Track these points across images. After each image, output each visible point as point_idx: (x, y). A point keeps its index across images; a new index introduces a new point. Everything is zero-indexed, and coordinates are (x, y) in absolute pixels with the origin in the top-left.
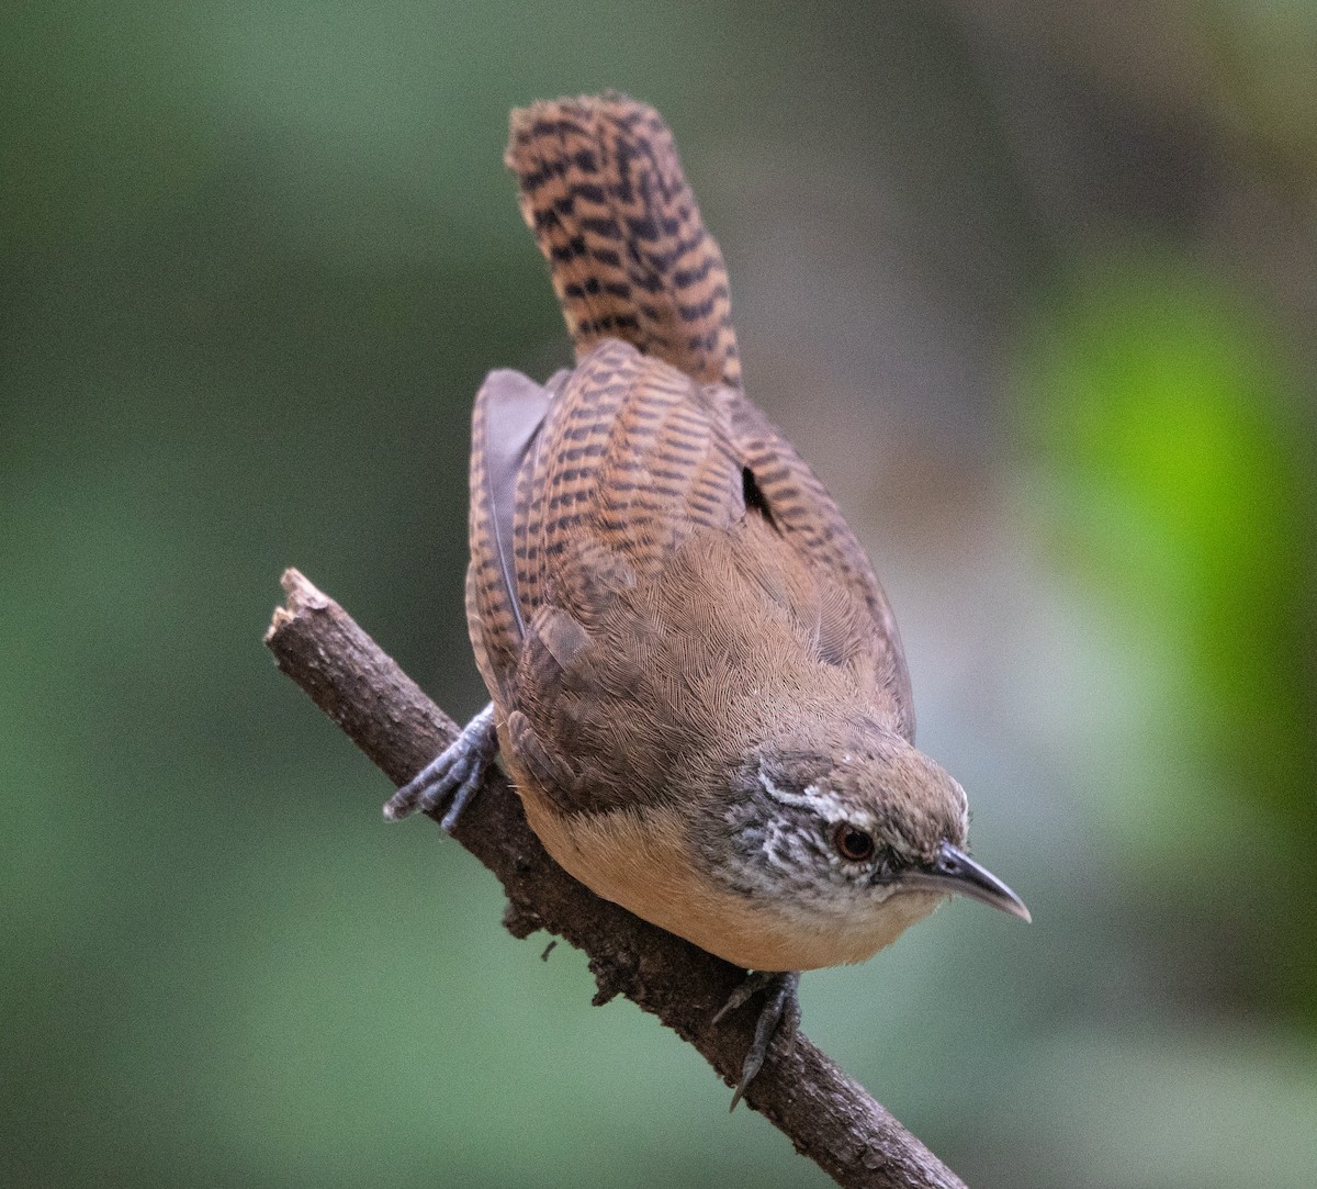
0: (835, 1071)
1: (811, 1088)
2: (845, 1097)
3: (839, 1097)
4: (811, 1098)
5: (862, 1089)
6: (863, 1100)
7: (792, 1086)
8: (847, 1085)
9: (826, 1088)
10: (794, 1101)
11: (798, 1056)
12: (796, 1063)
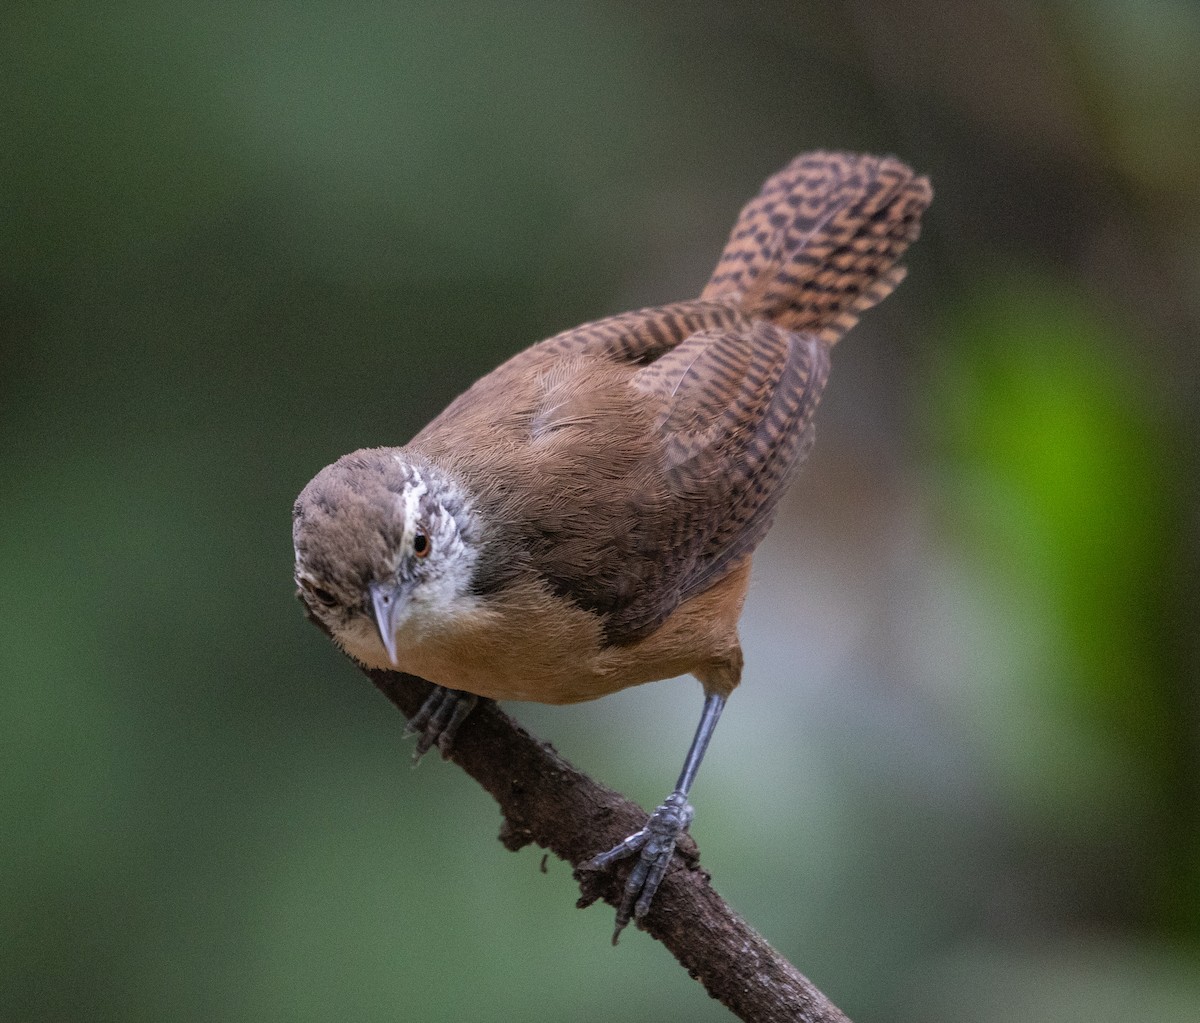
0: (785, 966)
1: (764, 979)
2: (794, 988)
3: (789, 988)
4: (764, 988)
5: (807, 981)
6: (809, 990)
7: (749, 978)
8: (795, 977)
9: (778, 980)
10: (750, 990)
11: (753, 953)
12: (752, 958)
